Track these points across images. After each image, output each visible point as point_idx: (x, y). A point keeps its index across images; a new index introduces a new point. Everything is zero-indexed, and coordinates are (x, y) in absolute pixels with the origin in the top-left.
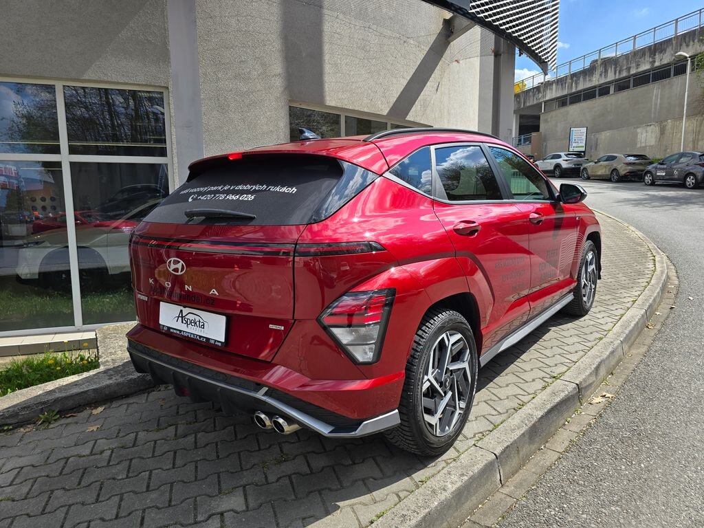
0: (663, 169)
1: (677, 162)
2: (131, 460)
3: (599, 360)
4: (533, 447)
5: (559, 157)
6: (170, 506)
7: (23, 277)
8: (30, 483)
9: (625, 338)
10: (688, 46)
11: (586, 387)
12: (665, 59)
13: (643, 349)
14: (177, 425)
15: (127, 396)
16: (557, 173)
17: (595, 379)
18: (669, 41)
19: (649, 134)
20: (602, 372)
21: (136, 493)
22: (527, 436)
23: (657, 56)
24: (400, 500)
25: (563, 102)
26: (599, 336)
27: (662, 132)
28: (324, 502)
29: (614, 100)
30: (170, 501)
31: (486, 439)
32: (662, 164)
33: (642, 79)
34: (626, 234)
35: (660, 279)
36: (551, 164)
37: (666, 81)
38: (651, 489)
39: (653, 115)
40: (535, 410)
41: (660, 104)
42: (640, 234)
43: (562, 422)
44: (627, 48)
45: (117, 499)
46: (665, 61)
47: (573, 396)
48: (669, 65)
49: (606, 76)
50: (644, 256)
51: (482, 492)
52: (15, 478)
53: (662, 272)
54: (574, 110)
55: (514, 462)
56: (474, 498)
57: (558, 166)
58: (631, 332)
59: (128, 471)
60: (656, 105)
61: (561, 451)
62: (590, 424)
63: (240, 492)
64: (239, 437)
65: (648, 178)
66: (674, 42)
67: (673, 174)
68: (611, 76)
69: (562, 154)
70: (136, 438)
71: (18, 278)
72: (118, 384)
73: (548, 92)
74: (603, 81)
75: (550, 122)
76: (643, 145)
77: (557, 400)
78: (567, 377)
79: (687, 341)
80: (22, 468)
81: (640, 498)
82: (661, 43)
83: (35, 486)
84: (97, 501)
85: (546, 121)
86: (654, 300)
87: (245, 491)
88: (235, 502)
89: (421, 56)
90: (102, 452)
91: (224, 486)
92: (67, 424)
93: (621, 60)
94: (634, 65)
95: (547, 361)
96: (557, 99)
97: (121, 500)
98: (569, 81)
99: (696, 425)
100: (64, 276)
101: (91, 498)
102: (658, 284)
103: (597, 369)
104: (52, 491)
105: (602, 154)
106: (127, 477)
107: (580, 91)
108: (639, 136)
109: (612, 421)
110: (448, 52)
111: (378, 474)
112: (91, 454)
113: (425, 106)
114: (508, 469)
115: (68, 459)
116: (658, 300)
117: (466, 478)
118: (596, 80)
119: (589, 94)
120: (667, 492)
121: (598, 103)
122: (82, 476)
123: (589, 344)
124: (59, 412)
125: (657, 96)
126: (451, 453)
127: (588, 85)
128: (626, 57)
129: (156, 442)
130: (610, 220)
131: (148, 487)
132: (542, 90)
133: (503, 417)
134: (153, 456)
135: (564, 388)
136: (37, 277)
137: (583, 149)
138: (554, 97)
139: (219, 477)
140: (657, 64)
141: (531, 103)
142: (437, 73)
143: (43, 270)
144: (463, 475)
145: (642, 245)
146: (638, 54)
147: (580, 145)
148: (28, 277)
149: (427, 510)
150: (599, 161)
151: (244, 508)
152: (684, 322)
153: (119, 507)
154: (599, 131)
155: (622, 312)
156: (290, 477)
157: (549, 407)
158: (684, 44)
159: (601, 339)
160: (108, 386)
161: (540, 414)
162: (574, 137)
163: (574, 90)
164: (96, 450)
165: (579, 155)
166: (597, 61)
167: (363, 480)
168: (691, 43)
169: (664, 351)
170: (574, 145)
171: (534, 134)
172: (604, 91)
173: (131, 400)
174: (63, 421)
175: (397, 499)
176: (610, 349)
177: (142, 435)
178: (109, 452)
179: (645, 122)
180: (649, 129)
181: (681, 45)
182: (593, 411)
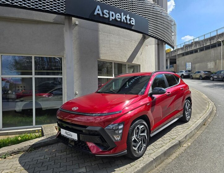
0: (216, 76)
1: (220, 73)
2: (55, 160)
3: (186, 134)
4: (165, 158)
5: (183, 72)
6: (66, 171)
7: (17, 111)
8: (29, 166)
9: (196, 128)
10: (221, 38)
11: (182, 142)
12: (215, 41)
13: (202, 132)
14: (66, 151)
15: (52, 144)
16: (183, 77)
17: (185, 140)
18: (215, 36)
19: (211, 64)
20: (188, 138)
21: (57, 168)
22: (163, 154)
23: (212, 41)
24: (127, 169)
25: (183, 55)
26: (188, 127)
27: (216, 64)
28: (107, 170)
29: (199, 54)
30: (66, 170)
31: (151, 155)
32: (215, 74)
33: (208, 48)
34: (201, 97)
35: (209, 111)
36: (180, 74)
37: (215, 48)
38: (197, 168)
39: (212, 59)
40: (166, 148)
41: (214, 55)
42: (206, 97)
43: (174, 151)
44: (202, 39)
45: (52, 169)
46: (215, 42)
47: (178, 144)
48: (216, 43)
49: (196, 47)
50: (206, 104)
51: (150, 169)
52: (24, 165)
53: (211, 109)
54: (187, 57)
55: (159, 161)
56: (147, 170)
57: (182, 75)
58: (198, 126)
59: (54, 163)
60: (213, 55)
61: (173, 159)
62: (182, 152)
63: (85, 168)
64: (84, 154)
65: (211, 79)
66: (217, 37)
67: (219, 77)
68: (198, 47)
69: (184, 71)
70: (56, 155)
71: (15, 111)
72: (50, 141)
73: (178, 52)
74: (195, 48)
75: (179, 61)
76: (210, 68)
77: (173, 145)
78: (176, 139)
79: (215, 129)
80: (26, 162)
81: (193, 171)
82: (213, 37)
83: (30, 167)
84: (47, 170)
85: (178, 61)
86: (207, 117)
87: (86, 167)
88: (83, 170)
89: (136, 45)
90: (47, 158)
91: (80, 166)
92: (36, 151)
93: (200, 42)
94: (205, 43)
95: (172, 135)
96: (181, 54)
97: (53, 170)
98: (185, 48)
99: (213, 152)
100: (29, 111)
101: (45, 169)
102: (208, 112)
103: (186, 137)
104: (35, 168)
105: (197, 71)
106: (54, 164)
107: (189, 51)
108: (208, 65)
109: (189, 151)
110: (144, 43)
111: (121, 163)
112: (44, 159)
113: (138, 59)
114: (157, 163)
115: (38, 160)
116: (208, 117)
117: (145, 164)
118: (193, 48)
119: (191, 52)
120: (201, 169)
121: (194, 55)
122: (42, 164)
123: (185, 130)
124: (34, 148)
125: (213, 53)
126: (141, 158)
127: (191, 49)
128: (202, 41)
129: (61, 156)
130: (197, 92)
131: (60, 166)
132: (176, 51)
133: (157, 149)
134: (61, 159)
135: (175, 142)
136: (21, 111)
137: (191, 69)
138: (180, 53)
139: (79, 164)
140: (212, 43)
141: (173, 55)
142: (141, 49)
143: (23, 109)
144: (144, 163)
145: (206, 100)
146: (206, 40)
147: (190, 68)
148: (19, 111)
149: (134, 172)
150: (195, 73)
151: (86, 171)
152: (215, 123)
153: (53, 171)
154: (195, 63)
155: (196, 120)
156: (98, 164)
157: (170, 147)
158: (220, 37)
159: (188, 128)
160: (47, 141)
161: (167, 148)
162: (187, 65)
163: (186, 51)
164: (45, 158)
165: (189, 71)
166: (193, 42)
167: (117, 165)
168: (222, 37)
169: (207, 132)
170: (187, 68)
171: (174, 65)
172: (196, 51)
173: (53, 145)
174: (35, 151)
175: (126, 169)
176: (191, 131)
177: (57, 154)
178: (49, 158)
179: (210, 61)
180: (211, 63)
181: (219, 37)
182: (184, 148)
